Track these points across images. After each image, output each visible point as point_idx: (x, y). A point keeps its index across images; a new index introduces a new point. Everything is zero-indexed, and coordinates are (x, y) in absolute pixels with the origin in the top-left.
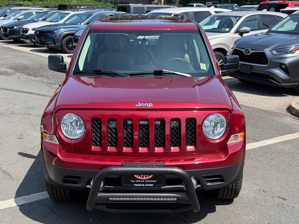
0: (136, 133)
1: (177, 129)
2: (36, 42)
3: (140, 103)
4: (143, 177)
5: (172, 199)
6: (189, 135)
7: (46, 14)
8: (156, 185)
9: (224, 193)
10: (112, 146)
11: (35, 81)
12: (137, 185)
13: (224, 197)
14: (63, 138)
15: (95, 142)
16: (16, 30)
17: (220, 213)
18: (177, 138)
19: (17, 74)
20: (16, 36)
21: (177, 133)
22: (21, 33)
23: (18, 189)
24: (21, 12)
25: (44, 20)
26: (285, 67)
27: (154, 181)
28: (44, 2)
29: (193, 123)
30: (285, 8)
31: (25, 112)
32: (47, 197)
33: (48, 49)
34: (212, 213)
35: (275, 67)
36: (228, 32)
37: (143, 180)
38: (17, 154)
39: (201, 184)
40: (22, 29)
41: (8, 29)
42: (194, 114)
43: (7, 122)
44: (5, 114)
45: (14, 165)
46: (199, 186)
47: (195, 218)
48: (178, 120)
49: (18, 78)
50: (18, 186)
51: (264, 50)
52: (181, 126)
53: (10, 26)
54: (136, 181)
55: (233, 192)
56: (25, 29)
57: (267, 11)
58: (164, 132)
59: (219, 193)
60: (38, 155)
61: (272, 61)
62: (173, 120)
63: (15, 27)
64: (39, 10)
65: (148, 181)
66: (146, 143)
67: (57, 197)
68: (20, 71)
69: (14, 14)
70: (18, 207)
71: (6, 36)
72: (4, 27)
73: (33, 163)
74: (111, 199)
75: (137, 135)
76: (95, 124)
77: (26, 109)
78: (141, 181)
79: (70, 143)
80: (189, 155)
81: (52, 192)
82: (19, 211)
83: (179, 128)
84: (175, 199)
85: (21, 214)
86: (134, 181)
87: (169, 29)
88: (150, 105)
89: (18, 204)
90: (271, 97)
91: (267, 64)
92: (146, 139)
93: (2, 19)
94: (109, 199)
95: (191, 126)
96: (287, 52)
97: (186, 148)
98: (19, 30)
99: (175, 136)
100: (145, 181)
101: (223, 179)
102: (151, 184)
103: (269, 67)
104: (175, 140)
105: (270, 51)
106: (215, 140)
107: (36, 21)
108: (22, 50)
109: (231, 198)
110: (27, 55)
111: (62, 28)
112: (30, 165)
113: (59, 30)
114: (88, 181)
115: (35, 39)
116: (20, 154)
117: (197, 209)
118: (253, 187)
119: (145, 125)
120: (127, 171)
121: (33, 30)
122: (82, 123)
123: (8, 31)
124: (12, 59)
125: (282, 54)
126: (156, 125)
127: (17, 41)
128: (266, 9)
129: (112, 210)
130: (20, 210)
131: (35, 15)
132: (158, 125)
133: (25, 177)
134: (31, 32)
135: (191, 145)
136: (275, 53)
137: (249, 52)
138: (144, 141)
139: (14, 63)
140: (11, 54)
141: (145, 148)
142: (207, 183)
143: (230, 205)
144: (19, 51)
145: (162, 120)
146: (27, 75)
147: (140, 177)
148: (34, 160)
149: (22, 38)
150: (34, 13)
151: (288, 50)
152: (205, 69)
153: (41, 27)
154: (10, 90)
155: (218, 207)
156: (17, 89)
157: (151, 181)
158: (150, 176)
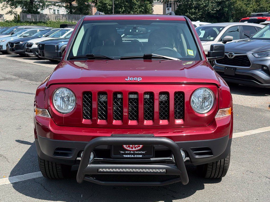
0: (125, 110)
1: (166, 102)
2: (39, 54)
3: (130, 78)
4: (132, 148)
5: (161, 170)
6: (177, 108)
7: (49, 31)
8: (144, 156)
9: (212, 171)
10: (103, 119)
11: (36, 84)
12: (126, 156)
13: (212, 175)
14: (55, 112)
15: (85, 116)
16: (22, 45)
17: (208, 190)
18: (166, 111)
19: (20, 79)
20: (21, 50)
21: (166, 107)
22: (26, 48)
23: (13, 169)
24: (27, 30)
25: (46, 36)
26: (266, 68)
27: (143, 152)
28: (48, 24)
29: (181, 97)
30: (264, 21)
31: (25, 108)
32: (40, 176)
33: (50, 61)
34: (201, 190)
35: (257, 69)
36: (213, 40)
37: (133, 151)
38: (15, 141)
39: (190, 156)
40: (27, 44)
41: (14, 44)
42: (182, 88)
43: (8, 116)
44: (6, 110)
45: (11, 150)
46: (188, 158)
47: (184, 194)
48: (167, 93)
49: (21, 82)
50: (13, 167)
51: (247, 53)
52: (169, 99)
53: (16, 42)
54: (125, 152)
55: (221, 170)
56: (29, 43)
57: (248, 22)
58: (153, 109)
59: (208, 171)
60: (34, 142)
61: (254, 63)
62: (161, 93)
63: (21, 42)
64: (43, 28)
65: (137, 152)
66: (135, 116)
67: (49, 174)
68: (23, 78)
69: (20, 32)
70: (12, 185)
71: (13, 50)
72: (11, 43)
73: (29, 149)
74: (101, 170)
75: (127, 112)
76: (85, 97)
77: (25, 106)
78: (130, 152)
79: (62, 116)
80: (178, 128)
81: (44, 169)
82: (12, 187)
83: (168, 101)
84: (164, 170)
85: (14, 190)
86: (123, 152)
87: (158, 19)
88: (139, 80)
89: (12, 182)
90: (254, 97)
91: (249, 66)
92: (135, 111)
93: (10, 36)
94: (98, 170)
95: (179, 99)
96: (268, 55)
97: (174, 122)
98: (24, 45)
99: (164, 109)
100: (134, 152)
101: (212, 152)
102: (141, 155)
103: (251, 69)
104: (164, 113)
105: (252, 54)
106: (203, 113)
107: (40, 37)
108: (26, 62)
109: (219, 177)
110: (31, 65)
111: (63, 41)
112: (26, 150)
113: (60, 43)
114: (78, 153)
115: (38, 52)
116: (18, 141)
117: (186, 181)
118: (240, 168)
119: (135, 99)
120: (116, 140)
121: (37, 44)
122: (73, 99)
123: (14, 46)
124: (16, 68)
125: (263, 56)
126: (145, 99)
127: (22, 55)
128: (247, 22)
129: (102, 182)
130: (14, 187)
131: (39, 33)
132: (147, 99)
133: (21, 159)
134: (35, 46)
135: (179, 118)
136: (256, 55)
137: (232, 56)
138: (133, 114)
139: (18, 71)
140: (16, 65)
141: (135, 121)
142: (196, 156)
143: (219, 183)
144: (24, 63)
145: (151, 94)
146: (29, 80)
147: (129, 148)
148: (30, 146)
149: (26, 52)
150: (38, 31)
151: (269, 53)
152: (193, 55)
153: (44, 41)
154: (13, 91)
155: (206, 185)
156: (19, 91)
157: (140, 152)
158: (140, 146)
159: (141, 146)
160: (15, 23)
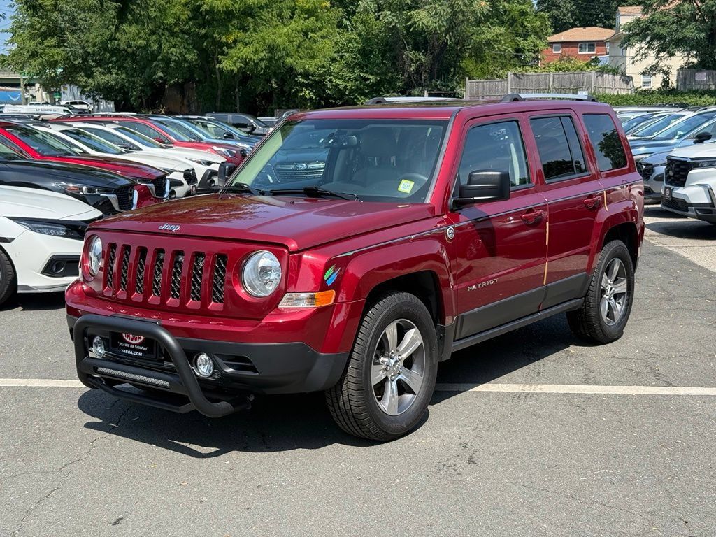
3: (167, 225)
5: (164, 382)
8: (145, 355)
12: (125, 351)
15: (110, 281)
27: (144, 349)
65: (137, 347)
78: (130, 346)
84: (168, 383)
86: (122, 344)
88: (176, 229)
94: (97, 369)
95: (222, 268)
99: (197, 282)
100: (134, 346)
101: (254, 366)
102: (141, 353)
104: (197, 289)
142: (227, 370)
147: (128, 338)
152: (408, 191)
157: (141, 348)
158: (140, 338)
159: (142, 337)
160: (661, 97)
